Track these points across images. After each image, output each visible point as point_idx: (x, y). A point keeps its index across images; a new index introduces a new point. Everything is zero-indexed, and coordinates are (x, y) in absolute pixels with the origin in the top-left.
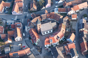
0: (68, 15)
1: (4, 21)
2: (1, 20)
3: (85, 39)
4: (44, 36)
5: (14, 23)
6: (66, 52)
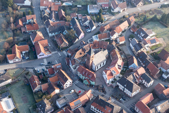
1: (31, 70)
2: (25, 71)
3: (150, 60)
4: (98, 72)
5: (47, 68)
6: (137, 81)
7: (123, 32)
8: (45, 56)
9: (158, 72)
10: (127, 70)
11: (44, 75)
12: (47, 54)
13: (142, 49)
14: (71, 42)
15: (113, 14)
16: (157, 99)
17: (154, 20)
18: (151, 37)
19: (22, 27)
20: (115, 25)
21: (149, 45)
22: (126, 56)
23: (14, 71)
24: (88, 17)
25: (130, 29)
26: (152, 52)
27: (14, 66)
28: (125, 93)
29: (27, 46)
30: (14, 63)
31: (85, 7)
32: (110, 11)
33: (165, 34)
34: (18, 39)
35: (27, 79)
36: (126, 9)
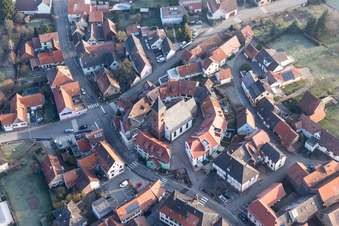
0: (207, 78)
1: (46, 144)
3: (279, 114)
4: (176, 142)
5: (77, 138)
6: (253, 159)
7: (229, 59)
8: (74, 114)
9: (296, 139)
10: (234, 136)
11: (71, 153)
12: (77, 111)
13: (264, 94)
14: (126, 84)
15: (210, 23)
16: (291, 196)
17: (292, 31)
18: (285, 67)
19: (31, 57)
20: (212, 46)
21: (279, 83)
22: (232, 108)
23: (13, 147)
24: (161, 32)
25: (243, 52)
26: (286, 98)
27: (14, 137)
28: (229, 185)
29: (40, 96)
30: (14, 130)
31: (155, 12)
32: (204, 17)
33: (314, 59)
34: (23, 82)
35: (38, 162)
36: (236, 11)
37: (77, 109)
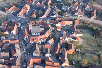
0: (55, 27)
1: (10, 20)
2: (8, 18)
8: (21, 17)
9: (57, 53)
10: (46, 43)
13: (62, 38)
23: (3, 16)
26: (69, 43)
29: (18, 9)
33: (88, 39)
34: (20, 5)
36: (82, 16)
37: (22, 16)
